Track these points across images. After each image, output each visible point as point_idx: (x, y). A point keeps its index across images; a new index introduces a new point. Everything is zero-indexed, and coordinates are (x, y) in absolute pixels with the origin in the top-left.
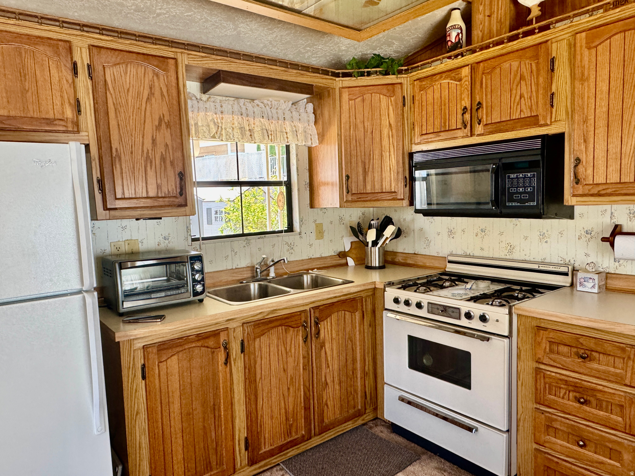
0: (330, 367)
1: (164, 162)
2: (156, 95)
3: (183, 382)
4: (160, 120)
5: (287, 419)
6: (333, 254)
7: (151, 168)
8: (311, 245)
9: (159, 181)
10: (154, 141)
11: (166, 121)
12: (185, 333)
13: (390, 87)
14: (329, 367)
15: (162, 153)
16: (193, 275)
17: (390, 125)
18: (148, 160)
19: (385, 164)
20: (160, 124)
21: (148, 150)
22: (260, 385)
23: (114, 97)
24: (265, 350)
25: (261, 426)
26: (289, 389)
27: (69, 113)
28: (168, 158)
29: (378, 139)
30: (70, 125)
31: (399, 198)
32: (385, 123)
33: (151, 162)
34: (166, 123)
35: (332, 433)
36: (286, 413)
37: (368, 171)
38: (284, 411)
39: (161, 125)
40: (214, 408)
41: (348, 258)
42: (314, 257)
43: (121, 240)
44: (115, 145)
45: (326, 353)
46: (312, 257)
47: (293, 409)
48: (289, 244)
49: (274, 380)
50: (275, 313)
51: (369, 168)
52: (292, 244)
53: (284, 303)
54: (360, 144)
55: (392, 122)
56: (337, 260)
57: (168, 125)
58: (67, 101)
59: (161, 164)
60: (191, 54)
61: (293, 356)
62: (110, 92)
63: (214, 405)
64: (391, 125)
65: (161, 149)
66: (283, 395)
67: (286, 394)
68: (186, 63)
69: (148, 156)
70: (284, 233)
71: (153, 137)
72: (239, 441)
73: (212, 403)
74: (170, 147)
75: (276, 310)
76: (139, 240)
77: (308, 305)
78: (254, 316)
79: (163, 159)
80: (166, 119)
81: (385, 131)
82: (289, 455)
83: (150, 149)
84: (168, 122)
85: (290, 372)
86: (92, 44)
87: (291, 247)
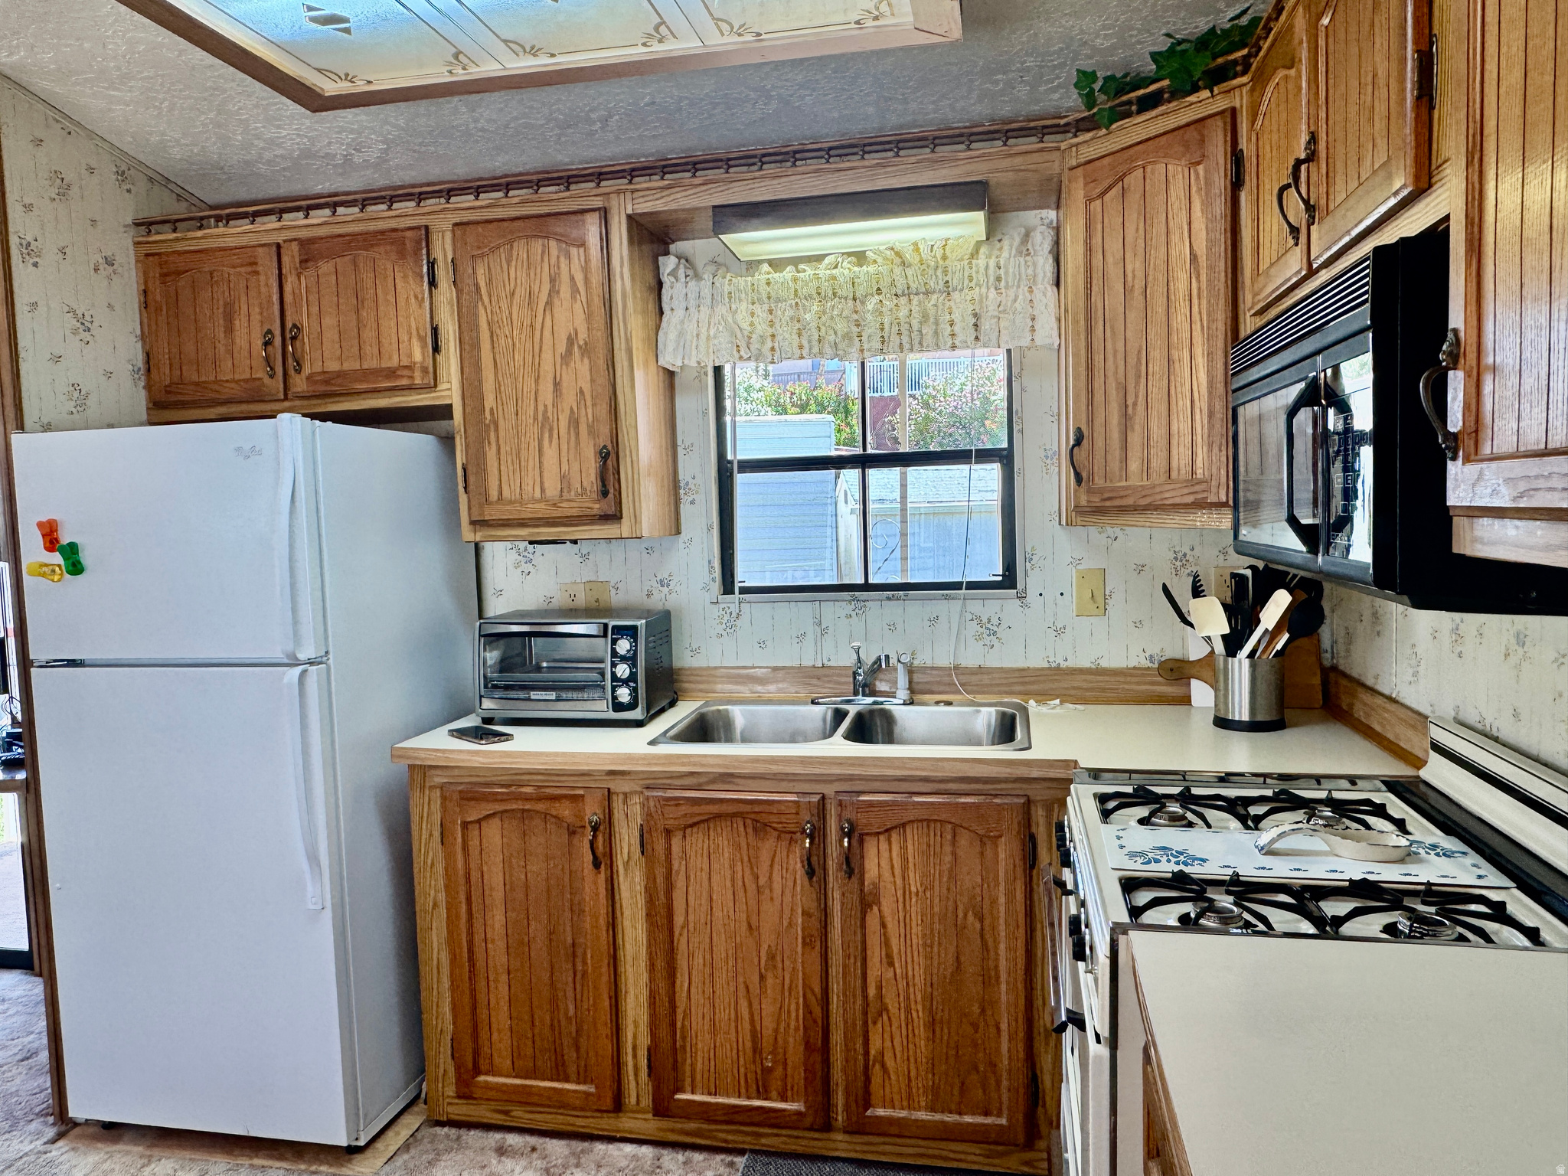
0: (897, 965)
1: (577, 427)
2: (562, 294)
3: (511, 876)
4: (571, 341)
5: (756, 1050)
6: (1147, 664)
7: (551, 442)
8: (1060, 631)
9: (565, 467)
10: (557, 385)
11: (581, 342)
12: (518, 777)
13: (1192, 134)
14: (891, 964)
15: (571, 408)
16: (614, 665)
17: (1194, 257)
18: (545, 424)
19: (1179, 389)
20: (570, 351)
21: (545, 406)
22: (684, 940)
23: (489, 311)
24: (698, 862)
25: (684, 1038)
26: (762, 977)
27: (419, 354)
28: (583, 419)
29: (1161, 310)
30: (417, 374)
31: (1212, 499)
32: (1180, 250)
33: (551, 430)
34: (580, 347)
35: (910, 1150)
36: (754, 1033)
37: (1134, 414)
38: (747, 1026)
39: (571, 354)
40: (574, 952)
41: (1194, 683)
42: (1070, 664)
43: (578, 580)
44: (489, 402)
45: (883, 925)
46: (1064, 664)
47: (776, 1031)
48: (985, 620)
49: (720, 942)
50: (729, 783)
51: (1135, 404)
52: (995, 621)
53: (746, 762)
54: (1113, 333)
55: (1201, 248)
56: (1153, 683)
57: (587, 350)
58: (414, 332)
59: (569, 433)
60: (638, 190)
61: (777, 902)
62: (483, 303)
63: (574, 945)
64: (1196, 256)
65: (569, 400)
66: (747, 988)
67: (755, 989)
68: (629, 211)
69: (545, 417)
70: (964, 591)
71: (555, 378)
72: (634, 1048)
73: (569, 940)
74: (588, 397)
75: (732, 775)
76: (612, 584)
77: (831, 782)
78: (671, 778)
79: (574, 422)
80: (583, 336)
81: (1181, 277)
82: (763, 1141)
83: (549, 403)
84: (586, 343)
85: (768, 940)
86: (458, 220)
87: (990, 630)
